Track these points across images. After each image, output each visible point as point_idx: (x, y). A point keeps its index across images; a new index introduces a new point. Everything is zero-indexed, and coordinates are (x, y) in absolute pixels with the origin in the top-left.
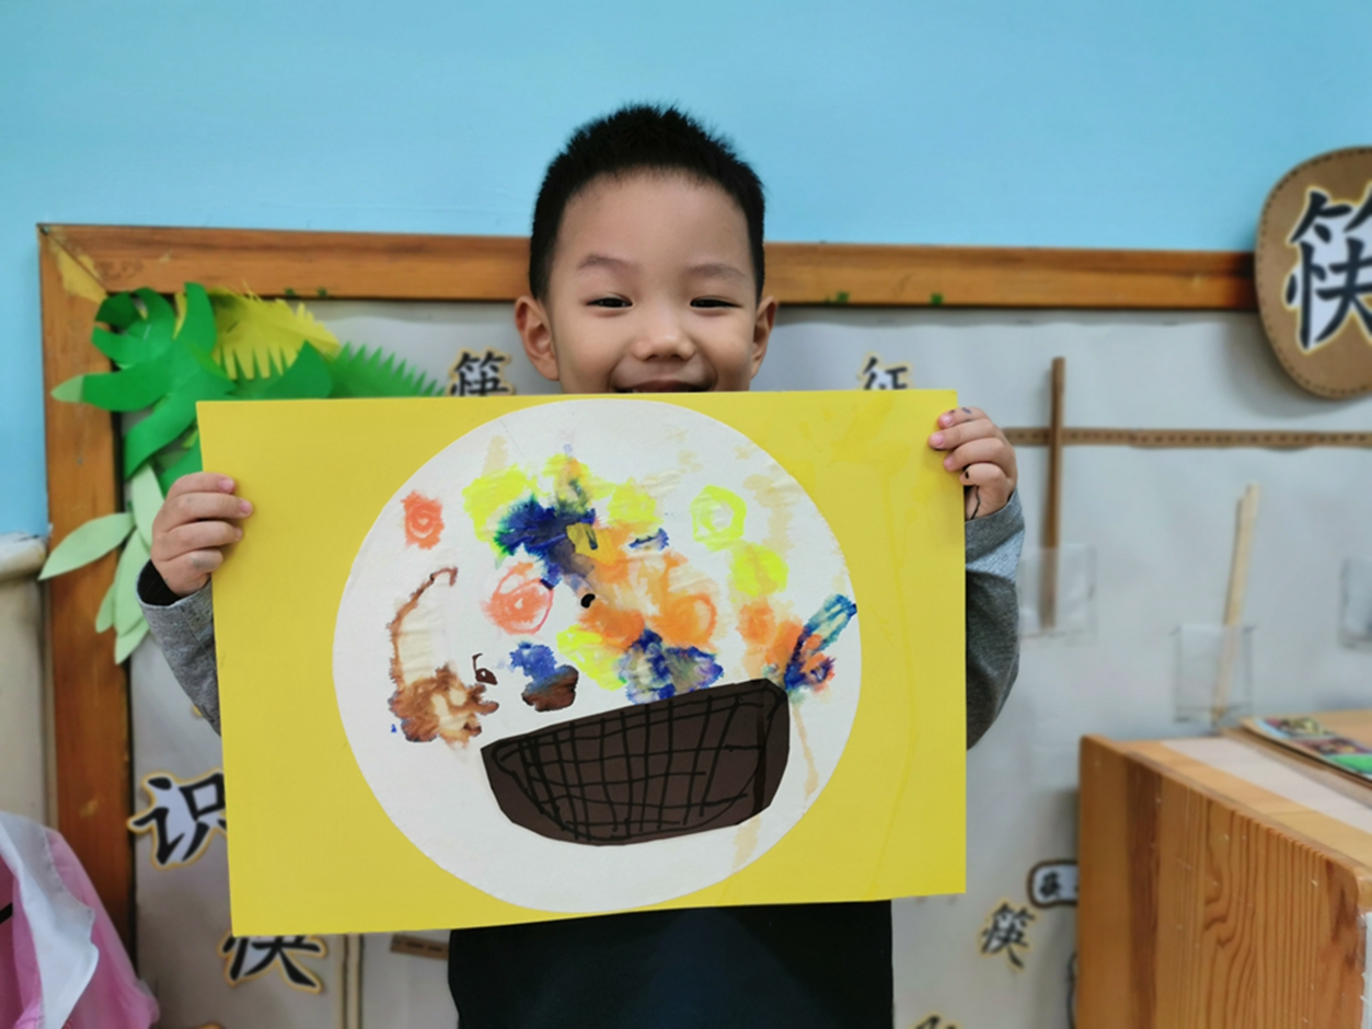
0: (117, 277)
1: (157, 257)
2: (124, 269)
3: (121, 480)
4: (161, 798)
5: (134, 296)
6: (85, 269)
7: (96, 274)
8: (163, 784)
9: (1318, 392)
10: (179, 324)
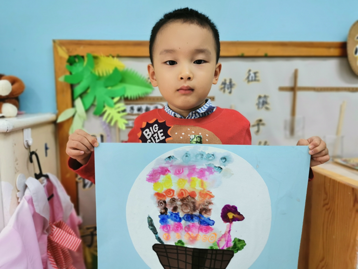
0: (71, 52)
1: (80, 47)
2: (73, 50)
3: (73, 100)
5: (76, 57)
6: (64, 50)
10: (85, 63)
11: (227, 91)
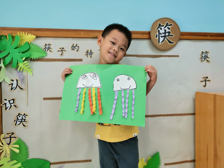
1: (4, 31)
4: (5, 102)
5: (1, 36)
8: (6, 100)
9: (161, 49)
10: (8, 40)
11: (89, 56)
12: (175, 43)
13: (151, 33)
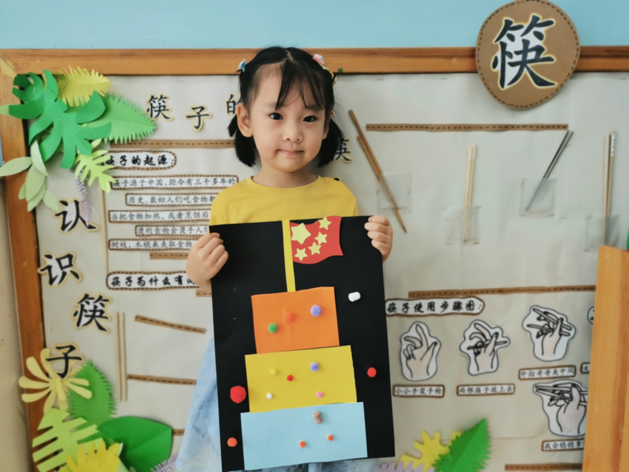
0: (21, 68)
1: (35, 60)
2: (23, 66)
3: (28, 146)
4: (49, 262)
5: (27, 76)
6: (9, 66)
7: (13, 68)
8: (49, 257)
10: (45, 86)
12: (557, 84)
13: (477, 52)
